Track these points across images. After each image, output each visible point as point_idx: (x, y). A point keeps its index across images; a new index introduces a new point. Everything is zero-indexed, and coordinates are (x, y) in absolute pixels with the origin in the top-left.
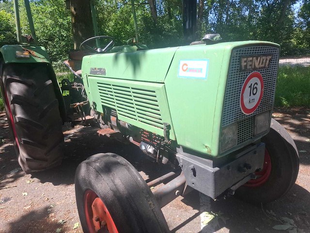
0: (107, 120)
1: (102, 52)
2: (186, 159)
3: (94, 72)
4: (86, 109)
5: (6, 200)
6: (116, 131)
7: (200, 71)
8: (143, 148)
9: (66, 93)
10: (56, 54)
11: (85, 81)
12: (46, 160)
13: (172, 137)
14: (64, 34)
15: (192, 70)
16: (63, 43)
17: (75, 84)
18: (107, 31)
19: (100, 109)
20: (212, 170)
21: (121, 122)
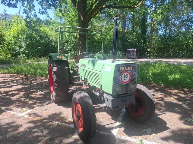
0: (85, 83)
1: (87, 58)
2: (106, 96)
3: (83, 65)
4: (79, 79)
5: (46, 110)
6: (88, 87)
7: (109, 69)
8: (96, 94)
9: (72, 72)
10: (68, 50)
11: (79, 68)
12: (62, 97)
13: (102, 89)
14: (73, 40)
15: (107, 69)
16: (72, 45)
17: (76, 68)
18: (97, 38)
19: (83, 79)
20: (111, 99)
21: (90, 84)
